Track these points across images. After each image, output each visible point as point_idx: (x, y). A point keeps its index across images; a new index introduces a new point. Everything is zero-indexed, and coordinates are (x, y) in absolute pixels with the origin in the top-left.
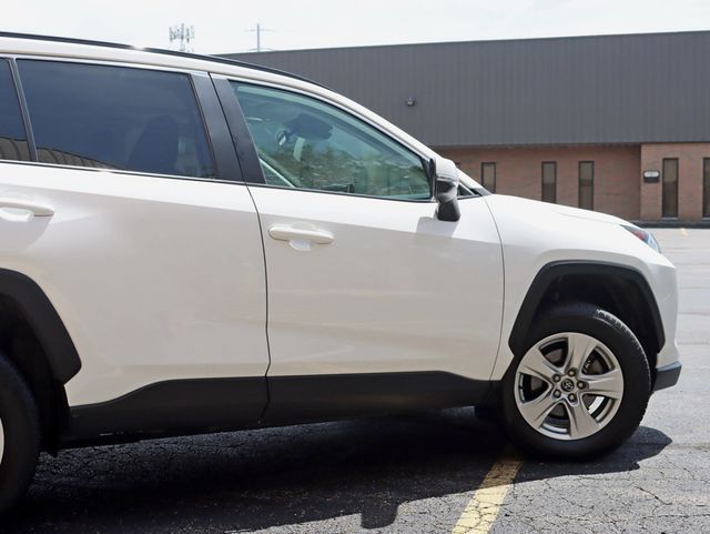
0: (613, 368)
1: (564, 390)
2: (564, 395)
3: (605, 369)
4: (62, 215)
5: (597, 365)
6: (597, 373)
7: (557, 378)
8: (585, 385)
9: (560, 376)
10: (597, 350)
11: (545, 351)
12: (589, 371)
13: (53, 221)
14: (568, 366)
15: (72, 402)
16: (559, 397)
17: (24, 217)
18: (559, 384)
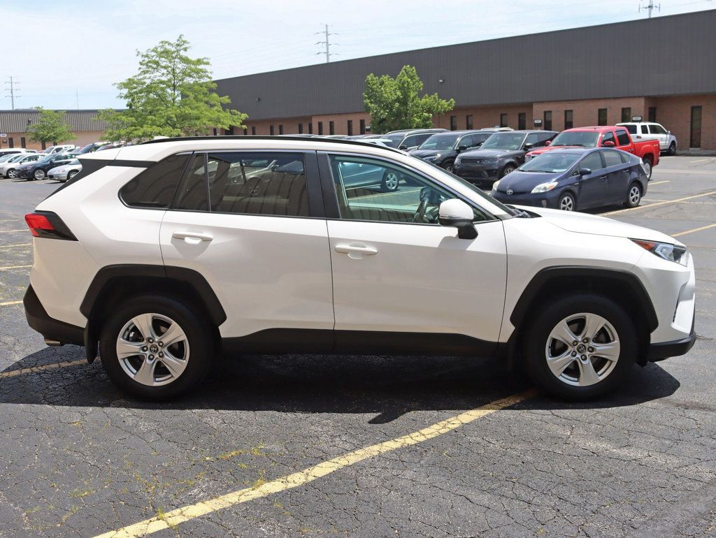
0: (614, 340)
1: (579, 352)
2: (578, 356)
3: (608, 340)
4: (217, 240)
5: (602, 337)
6: (602, 342)
7: (575, 343)
8: (593, 349)
9: (577, 342)
10: (605, 327)
11: (569, 323)
12: (597, 340)
13: (212, 243)
14: (584, 336)
15: (223, 335)
16: (574, 356)
17: (197, 242)
18: (576, 347)
